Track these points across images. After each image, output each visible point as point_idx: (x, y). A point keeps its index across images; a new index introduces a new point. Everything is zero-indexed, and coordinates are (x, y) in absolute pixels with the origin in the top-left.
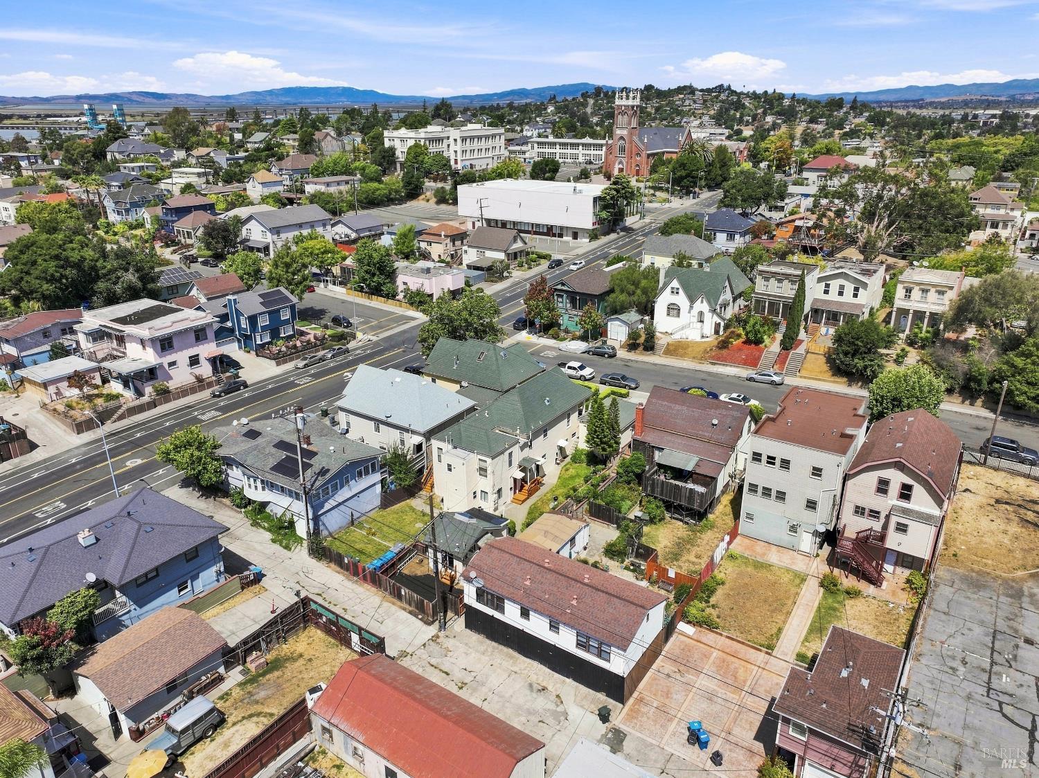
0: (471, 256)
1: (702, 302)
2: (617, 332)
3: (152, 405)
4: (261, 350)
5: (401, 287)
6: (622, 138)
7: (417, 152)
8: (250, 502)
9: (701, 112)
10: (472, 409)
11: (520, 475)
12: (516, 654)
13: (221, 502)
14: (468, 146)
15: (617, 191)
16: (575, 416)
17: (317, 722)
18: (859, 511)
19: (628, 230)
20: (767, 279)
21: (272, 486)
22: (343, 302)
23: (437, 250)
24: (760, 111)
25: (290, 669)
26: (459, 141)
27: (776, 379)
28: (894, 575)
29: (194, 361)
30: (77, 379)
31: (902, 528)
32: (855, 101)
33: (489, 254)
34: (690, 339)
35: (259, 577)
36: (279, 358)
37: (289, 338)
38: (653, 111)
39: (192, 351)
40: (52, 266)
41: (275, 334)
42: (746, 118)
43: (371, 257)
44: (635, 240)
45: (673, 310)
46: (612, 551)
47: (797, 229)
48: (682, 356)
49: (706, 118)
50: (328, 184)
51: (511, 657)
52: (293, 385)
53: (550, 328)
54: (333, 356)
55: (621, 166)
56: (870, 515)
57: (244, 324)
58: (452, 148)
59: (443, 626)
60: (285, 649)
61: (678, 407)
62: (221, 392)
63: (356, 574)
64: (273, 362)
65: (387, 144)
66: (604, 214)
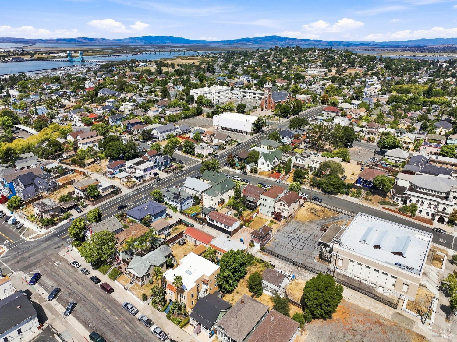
0: (215, 142)
2: (249, 168)
3: (142, 184)
4: (163, 170)
5: (196, 153)
7: (201, 98)
8: (168, 204)
10: (212, 187)
11: (220, 201)
14: (218, 95)
15: (259, 121)
16: (233, 189)
17: (184, 235)
18: (278, 209)
19: (263, 131)
21: (173, 201)
22: (181, 156)
23: (206, 139)
24: (341, 61)
25: (179, 230)
26: (215, 94)
28: (283, 220)
29: (150, 174)
30: (127, 177)
31: (283, 212)
33: (220, 141)
35: (172, 217)
36: (167, 172)
37: (169, 167)
38: (297, 60)
39: (150, 172)
40: (117, 151)
41: (166, 166)
43: (188, 145)
44: (264, 136)
45: (262, 163)
46: (235, 215)
49: (318, 64)
50: (173, 112)
52: (171, 180)
53: (233, 166)
57: (160, 164)
58: (213, 96)
59: (204, 225)
60: (178, 227)
63: (188, 217)
65: (191, 94)
66: (255, 128)
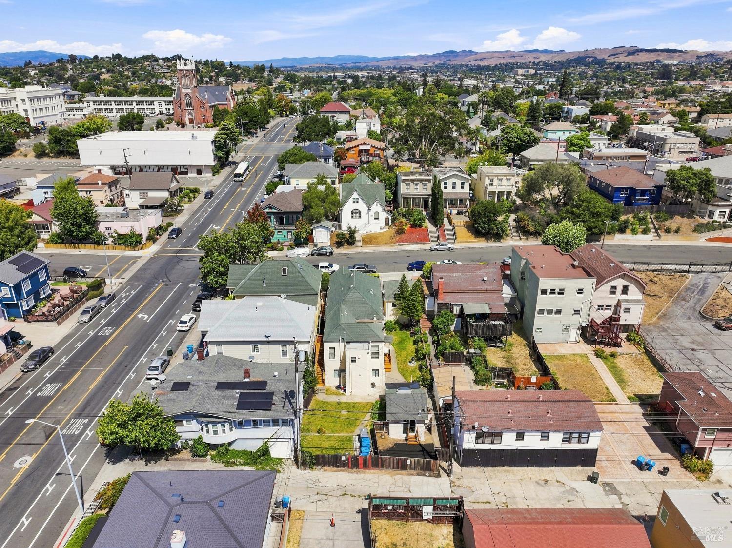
1: (377, 206)
6: (187, 95)
9: (169, 74)
12: (508, 468)
13: (176, 459)
20: (408, 184)
27: (450, 246)
32: (271, 67)
34: (373, 232)
42: (205, 79)
47: (361, 151)
48: (378, 244)
51: (509, 472)
54: (107, 303)
55: (190, 116)
56: (606, 309)
61: (455, 275)
62: (35, 365)
64: (54, 323)
